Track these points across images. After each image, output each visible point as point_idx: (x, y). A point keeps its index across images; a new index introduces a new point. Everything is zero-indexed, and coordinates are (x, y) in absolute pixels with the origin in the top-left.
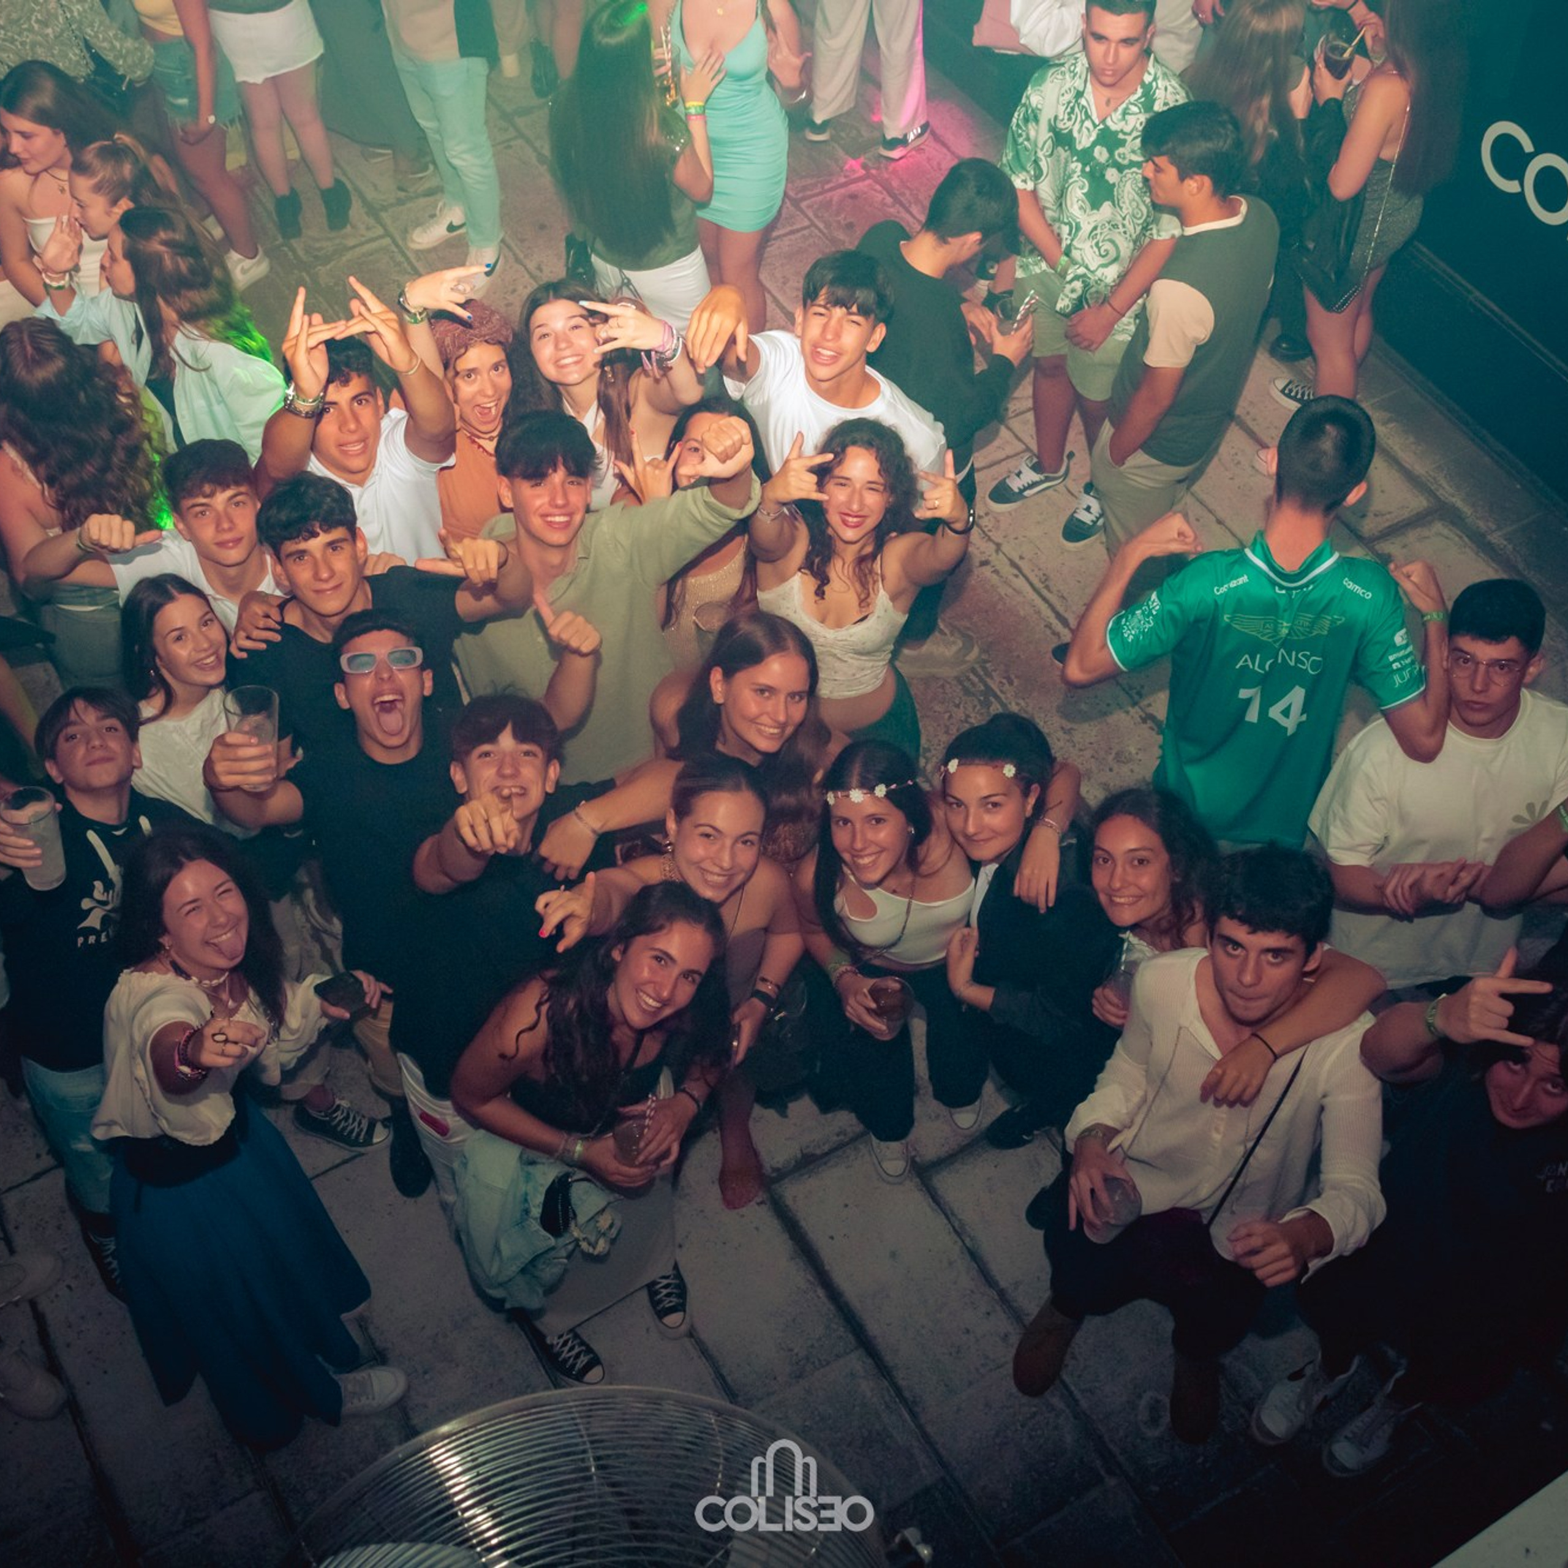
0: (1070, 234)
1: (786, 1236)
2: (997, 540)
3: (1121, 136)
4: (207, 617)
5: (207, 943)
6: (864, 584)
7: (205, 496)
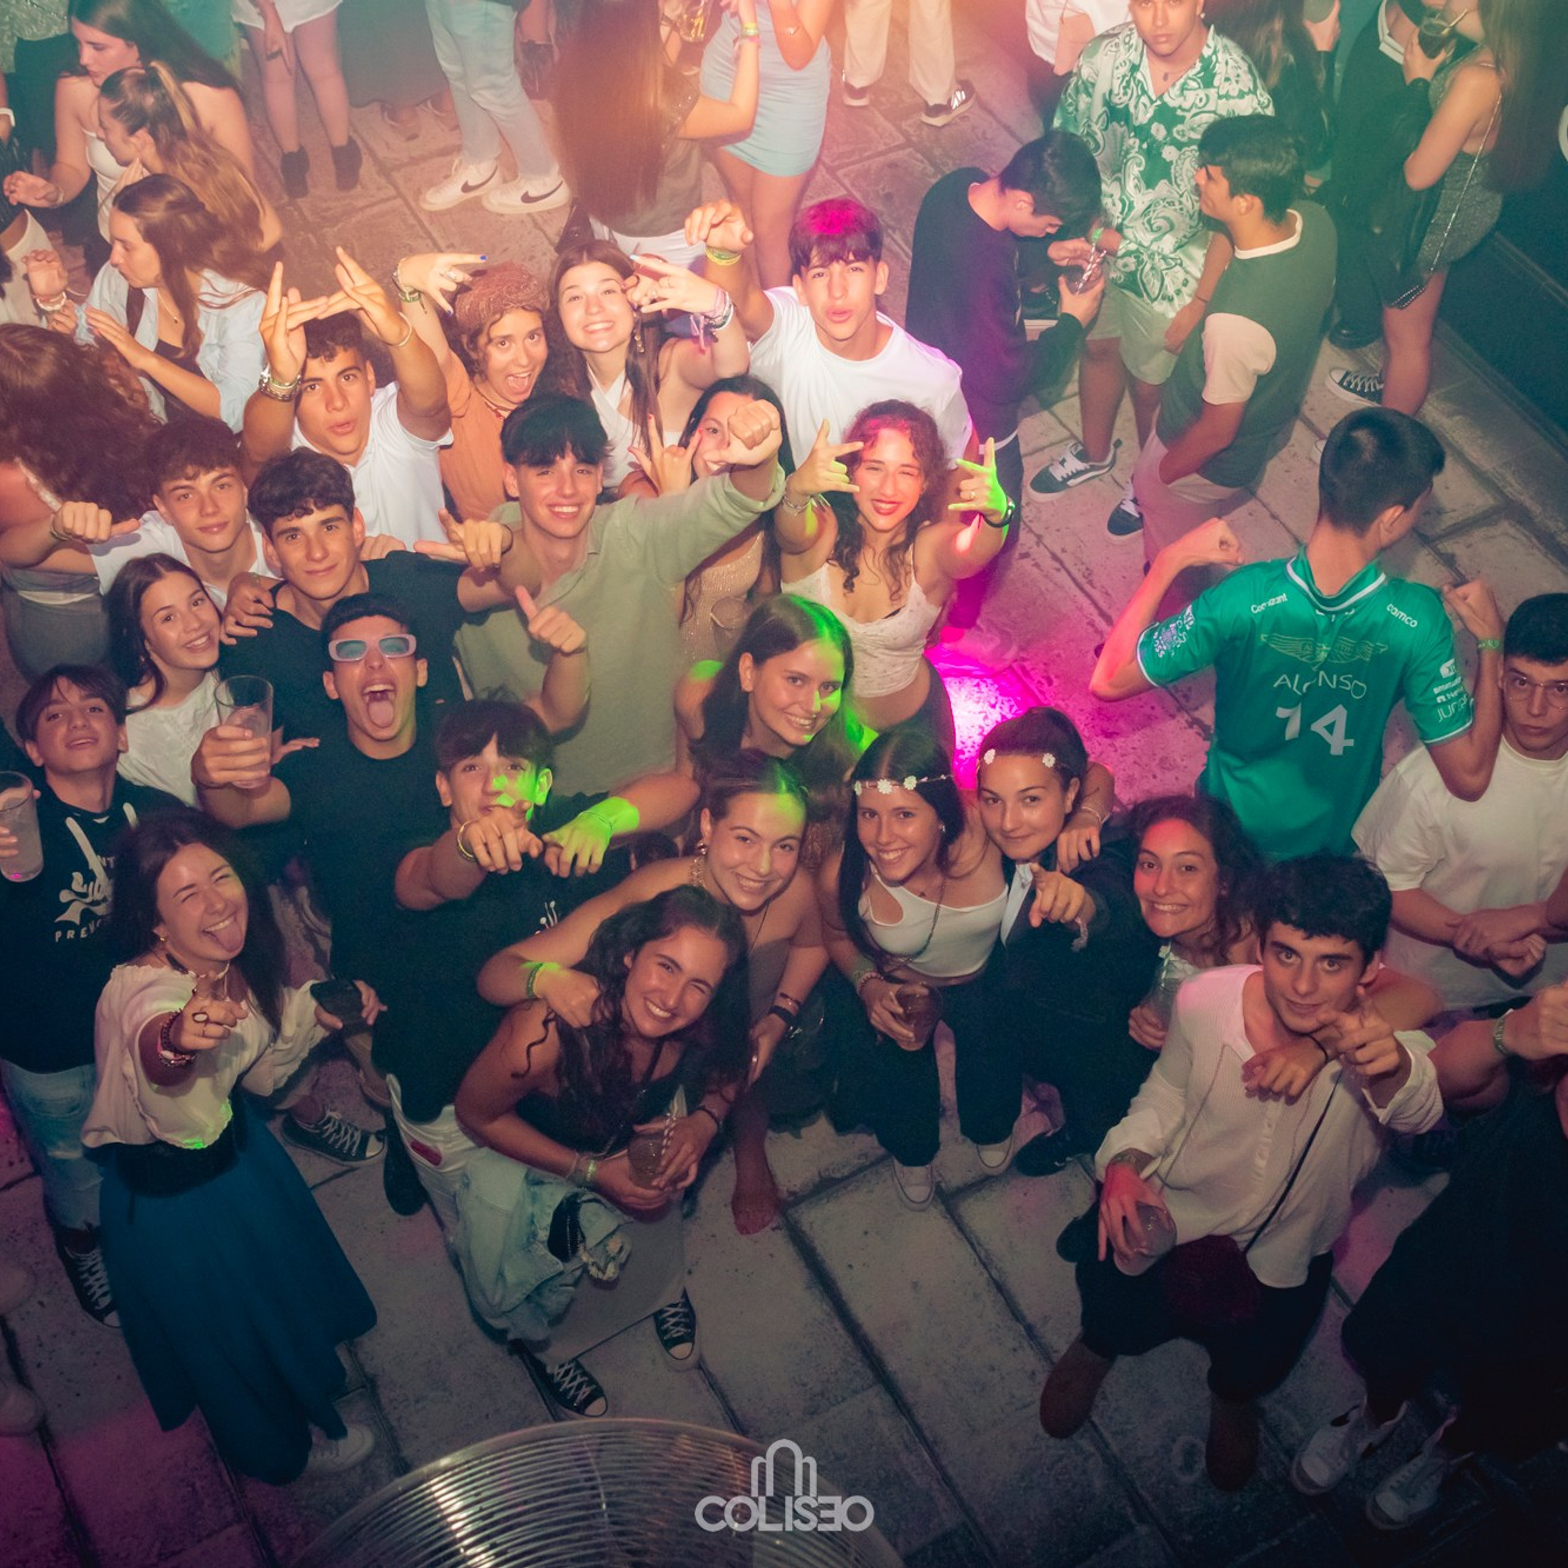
0: (1122, 213)
1: (802, 1264)
2: (1037, 532)
3: (1179, 112)
4: (197, 596)
5: (205, 933)
6: (895, 576)
7: (188, 478)
